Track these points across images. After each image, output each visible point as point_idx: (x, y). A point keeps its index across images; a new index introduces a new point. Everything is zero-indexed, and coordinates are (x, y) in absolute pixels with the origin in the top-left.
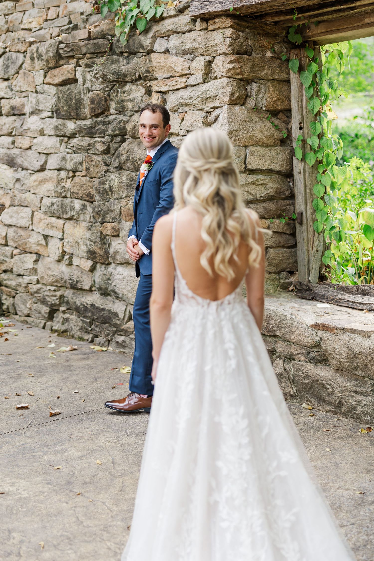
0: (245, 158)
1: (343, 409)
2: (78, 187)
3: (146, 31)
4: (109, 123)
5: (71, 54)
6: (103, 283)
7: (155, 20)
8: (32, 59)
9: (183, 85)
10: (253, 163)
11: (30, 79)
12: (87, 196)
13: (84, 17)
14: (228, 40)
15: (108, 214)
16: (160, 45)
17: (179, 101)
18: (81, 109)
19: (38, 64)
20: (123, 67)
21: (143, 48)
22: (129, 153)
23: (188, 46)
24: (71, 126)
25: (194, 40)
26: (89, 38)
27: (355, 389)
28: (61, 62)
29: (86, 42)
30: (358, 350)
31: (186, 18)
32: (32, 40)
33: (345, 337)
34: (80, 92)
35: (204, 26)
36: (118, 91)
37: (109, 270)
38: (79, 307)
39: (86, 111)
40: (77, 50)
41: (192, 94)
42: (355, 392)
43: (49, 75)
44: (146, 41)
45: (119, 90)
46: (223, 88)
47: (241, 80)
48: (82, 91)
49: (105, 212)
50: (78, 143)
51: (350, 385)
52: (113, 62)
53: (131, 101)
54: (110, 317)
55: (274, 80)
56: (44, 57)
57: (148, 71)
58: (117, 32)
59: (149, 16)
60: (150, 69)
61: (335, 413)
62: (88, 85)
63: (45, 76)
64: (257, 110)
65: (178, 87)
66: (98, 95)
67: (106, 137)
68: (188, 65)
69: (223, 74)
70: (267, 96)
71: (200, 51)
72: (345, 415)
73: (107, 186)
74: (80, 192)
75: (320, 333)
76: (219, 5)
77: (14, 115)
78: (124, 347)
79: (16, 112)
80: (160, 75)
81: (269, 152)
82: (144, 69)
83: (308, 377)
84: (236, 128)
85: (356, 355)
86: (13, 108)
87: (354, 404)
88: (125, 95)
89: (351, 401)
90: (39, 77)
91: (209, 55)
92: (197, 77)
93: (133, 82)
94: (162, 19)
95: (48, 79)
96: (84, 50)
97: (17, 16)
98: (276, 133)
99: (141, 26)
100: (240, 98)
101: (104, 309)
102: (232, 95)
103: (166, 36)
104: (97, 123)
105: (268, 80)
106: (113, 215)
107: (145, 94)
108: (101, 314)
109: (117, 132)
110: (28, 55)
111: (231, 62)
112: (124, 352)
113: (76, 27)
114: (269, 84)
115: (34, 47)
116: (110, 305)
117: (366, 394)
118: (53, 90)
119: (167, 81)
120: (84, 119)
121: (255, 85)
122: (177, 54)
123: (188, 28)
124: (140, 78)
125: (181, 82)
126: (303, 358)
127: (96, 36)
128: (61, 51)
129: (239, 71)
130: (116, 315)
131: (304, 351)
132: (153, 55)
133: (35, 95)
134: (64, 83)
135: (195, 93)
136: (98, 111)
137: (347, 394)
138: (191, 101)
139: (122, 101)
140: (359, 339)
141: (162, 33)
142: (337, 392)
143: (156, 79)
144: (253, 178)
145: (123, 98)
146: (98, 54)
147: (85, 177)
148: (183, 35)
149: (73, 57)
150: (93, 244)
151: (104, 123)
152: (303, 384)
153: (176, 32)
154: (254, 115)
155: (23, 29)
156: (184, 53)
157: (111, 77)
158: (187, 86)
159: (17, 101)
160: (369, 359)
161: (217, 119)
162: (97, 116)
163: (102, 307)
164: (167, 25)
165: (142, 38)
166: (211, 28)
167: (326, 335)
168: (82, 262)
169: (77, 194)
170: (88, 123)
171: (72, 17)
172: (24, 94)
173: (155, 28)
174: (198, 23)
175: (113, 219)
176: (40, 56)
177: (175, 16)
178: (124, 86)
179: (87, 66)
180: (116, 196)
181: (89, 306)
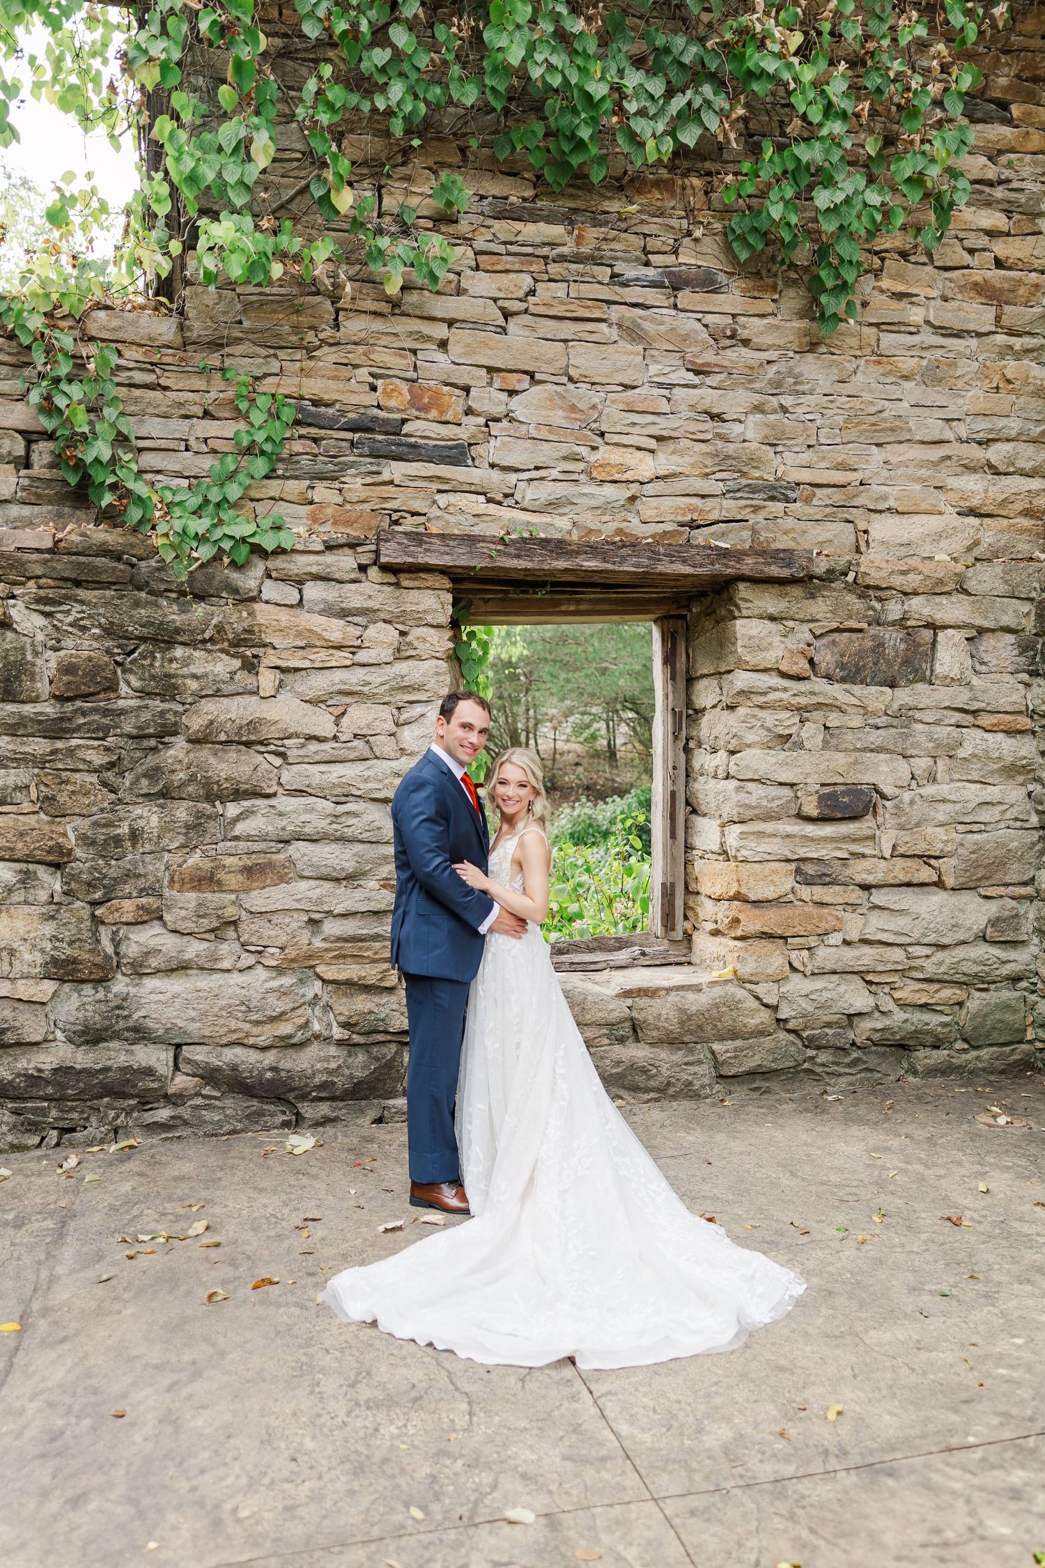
1: (671, 1091)
2: (9, 836)
4: (122, 713)
6: (97, 1018)
9: (348, 663)
12: (48, 852)
14: (450, 608)
15: (124, 883)
16: (278, 593)
17: (338, 687)
18: (21, 681)
20: (174, 617)
22: (193, 769)
23: (356, 602)
25: (370, 597)
26: (57, 550)
27: (686, 1060)
29: (47, 556)
30: (694, 1009)
31: (348, 560)
33: (673, 997)
34: (22, 648)
36: (155, 657)
37: (114, 991)
38: (10, 1082)
39: (43, 687)
40: (12, 567)
41: (368, 678)
42: (686, 1064)
44: (244, 580)
45: (158, 655)
46: (438, 674)
48: (28, 646)
49: (115, 879)
50: (10, 747)
51: (679, 1056)
52: (137, 604)
53: (194, 677)
54: (128, 1081)
58: (166, 554)
60: (256, 629)
61: (657, 1100)
62: (40, 636)
65: (334, 664)
66: (90, 659)
67: (109, 739)
68: (359, 633)
69: (437, 655)
71: (383, 616)
72: (674, 1097)
73: (124, 829)
74: (20, 845)
75: (629, 1002)
76: (447, 557)
78: (174, 1127)
80: (279, 641)
82: (229, 626)
83: (619, 1063)
85: (689, 1018)
87: (690, 1078)
88: (174, 665)
89: (684, 1076)
91: (403, 623)
92: (379, 654)
93: (192, 644)
94: (284, 551)
96: (33, 569)
99: (240, 555)
101: (107, 1069)
103: (296, 581)
106: (141, 883)
107: (242, 668)
108: (96, 1081)
109: (151, 731)
111: (451, 639)
112: (179, 1137)
116: (123, 1058)
117: (700, 1062)
119: (301, 653)
120: (31, 702)
122: (322, 613)
123: (353, 576)
124: (220, 640)
125: (341, 657)
126: (607, 1041)
127: (80, 549)
130: (149, 1072)
131: (605, 1031)
132: (258, 607)
135: (375, 677)
136: (82, 689)
137: (677, 1069)
138: (366, 689)
139: (168, 676)
140: (690, 996)
141: (291, 573)
142: (664, 1070)
143: (268, 646)
145: (172, 671)
147: (36, 817)
148: (338, 586)
150: (65, 945)
151: (106, 713)
152: (611, 1075)
153: (320, 578)
158: (353, 664)
160: (707, 1016)
161: (417, 718)
162: (77, 697)
163: (98, 1067)
164: (302, 564)
165: (232, 573)
166: (406, 583)
167: (642, 1002)
168: (22, 988)
169: (11, 849)
170: (45, 709)
173: (270, 564)
174: (374, 573)
175: (141, 890)
178: (169, 649)
180: (148, 847)
181: (46, 1074)
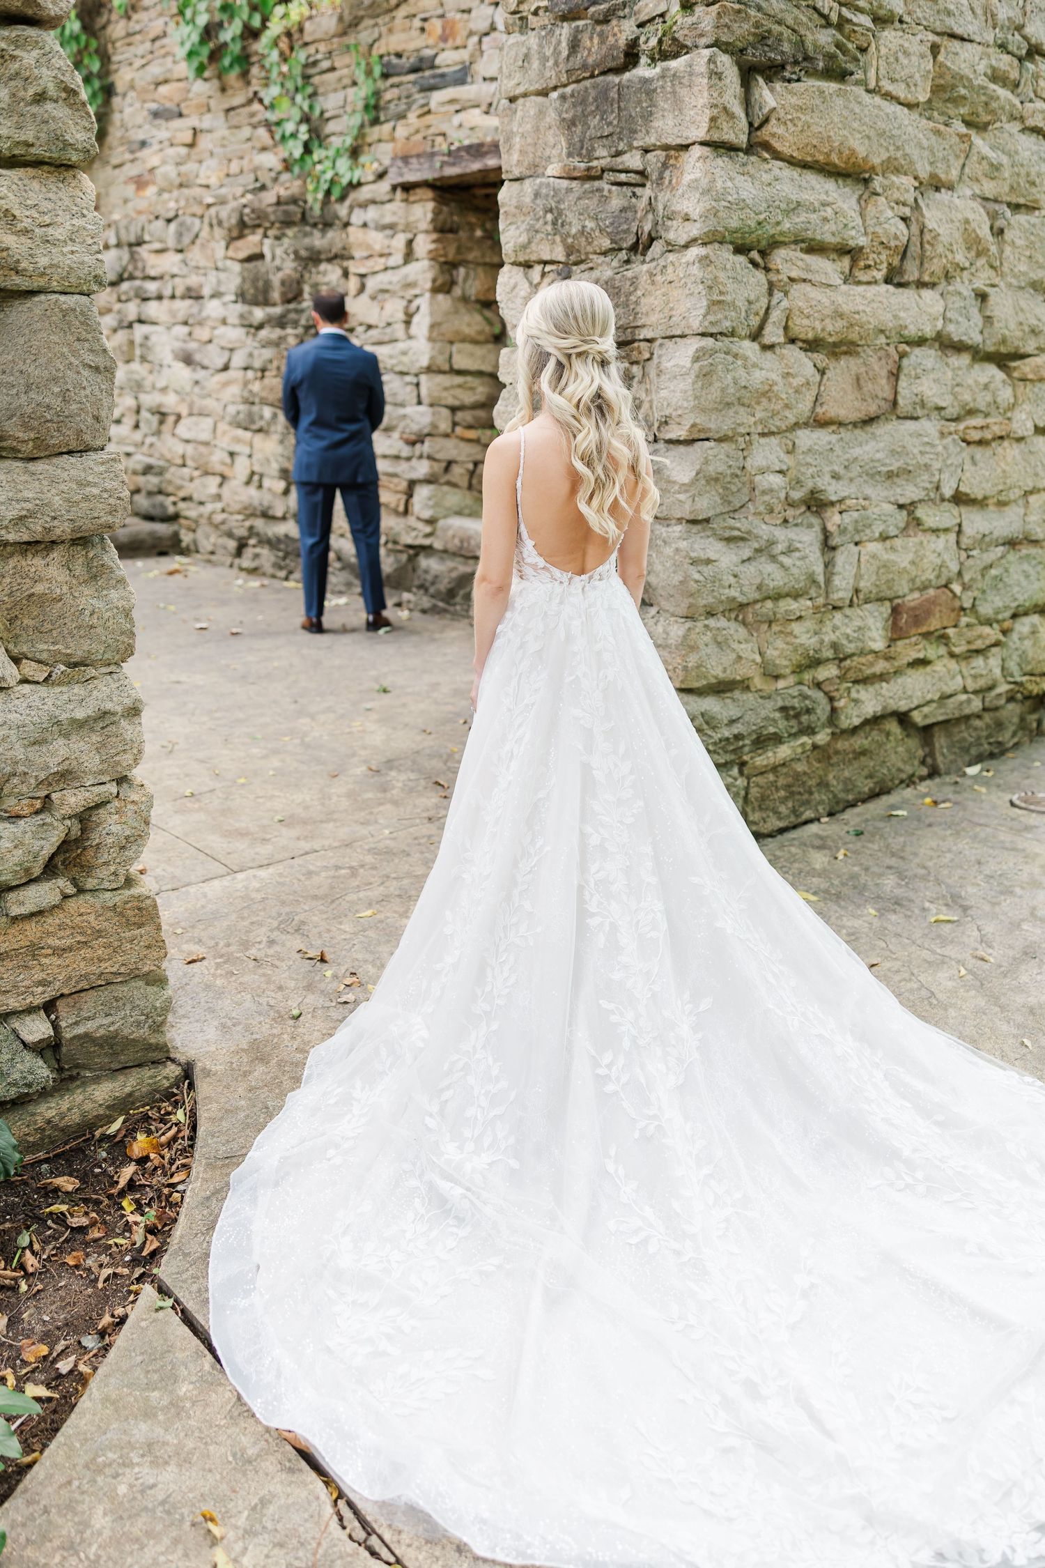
0: (451, 357)
3: (342, 198)
4: (302, 311)
5: (257, 222)
7: (354, 186)
8: (211, 226)
9: (382, 267)
10: (461, 362)
11: (209, 252)
13: (273, 174)
14: (430, 216)
16: (357, 217)
17: (379, 286)
18: (270, 292)
19: (218, 232)
20: (317, 242)
21: (338, 218)
23: (388, 219)
24: (259, 314)
25: (394, 213)
26: (279, 203)
28: (246, 231)
29: (275, 208)
31: (384, 186)
32: (210, 200)
34: (268, 271)
35: (405, 196)
38: (272, 538)
39: (276, 295)
40: (265, 217)
41: (393, 279)
43: (231, 247)
44: (342, 210)
45: (313, 270)
46: (425, 272)
47: (446, 263)
48: (270, 270)
50: (267, 335)
52: (305, 235)
53: (327, 284)
55: (485, 264)
56: (226, 225)
57: (344, 248)
58: (310, 198)
59: (345, 181)
60: (347, 246)
62: (278, 262)
63: (227, 248)
64: (465, 299)
65: (378, 269)
66: (289, 275)
68: (388, 243)
69: (424, 256)
70: (477, 283)
71: (401, 227)
76: (419, 173)
77: (190, 297)
79: (193, 294)
80: (357, 254)
81: (479, 351)
82: (340, 245)
84: (439, 320)
86: (189, 289)
88: (320, 277)
90: (219, 248)
91: (410, 232)
92: (397, 259)
93: (329, 260)
94: (359, 184)
95: (231, 253)
96: (272, 218)
97: (190, 167)
98: (487, 329)
99: (336, 193)
100: (443, 285)
102: (434, 281)
103: (364, 205)
104: (289, 311)
105: (478, 264)
107: (342, 276)
110: (206, 220)
111: (434, 241)
113: (263, 188)
114: (480, 270)
115: (213, 211)
118: (237, 267)
119: (366, 262)
120: (274, 305)
121: (462, 271)
122: (376, 229)
123: (387, 197)
124: (336, 257)
125: (380, 263)
127: (286, 201)
128: (246, 218)
129: (442, 252)
132: (350, 229)
133: (214, 273)
134: (250, 259)
135: (395, 277)
136: (290, 296)
138: (390, 287)
141: (360, 202)
143: (353, 258)
144: (459, 380)
146: (288, 223)
148: (382, 206)
149: (259, 226)
151: (298, 311)
153: (374, 202)
154: (461, 306)
155: (201, 186)
156: (384, 227)
157: (303, 253)
158: (386, 269)
159: (193, 280)
161: (418, 308)
162: (289, 301)
164: (365, 193)
165: (337, 207)
166: (412, 198)
168: (274, 484)
169: (267, 399)
170: (277, 310)
171: (259, 173)
172: (202, 271)
173: (353, 196)
174: (399, 193)
176: (220, 223)
177: (374, 182)
178: (318, 265)
179: (278, 238)
